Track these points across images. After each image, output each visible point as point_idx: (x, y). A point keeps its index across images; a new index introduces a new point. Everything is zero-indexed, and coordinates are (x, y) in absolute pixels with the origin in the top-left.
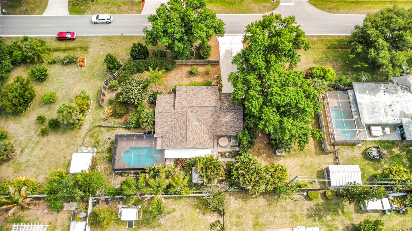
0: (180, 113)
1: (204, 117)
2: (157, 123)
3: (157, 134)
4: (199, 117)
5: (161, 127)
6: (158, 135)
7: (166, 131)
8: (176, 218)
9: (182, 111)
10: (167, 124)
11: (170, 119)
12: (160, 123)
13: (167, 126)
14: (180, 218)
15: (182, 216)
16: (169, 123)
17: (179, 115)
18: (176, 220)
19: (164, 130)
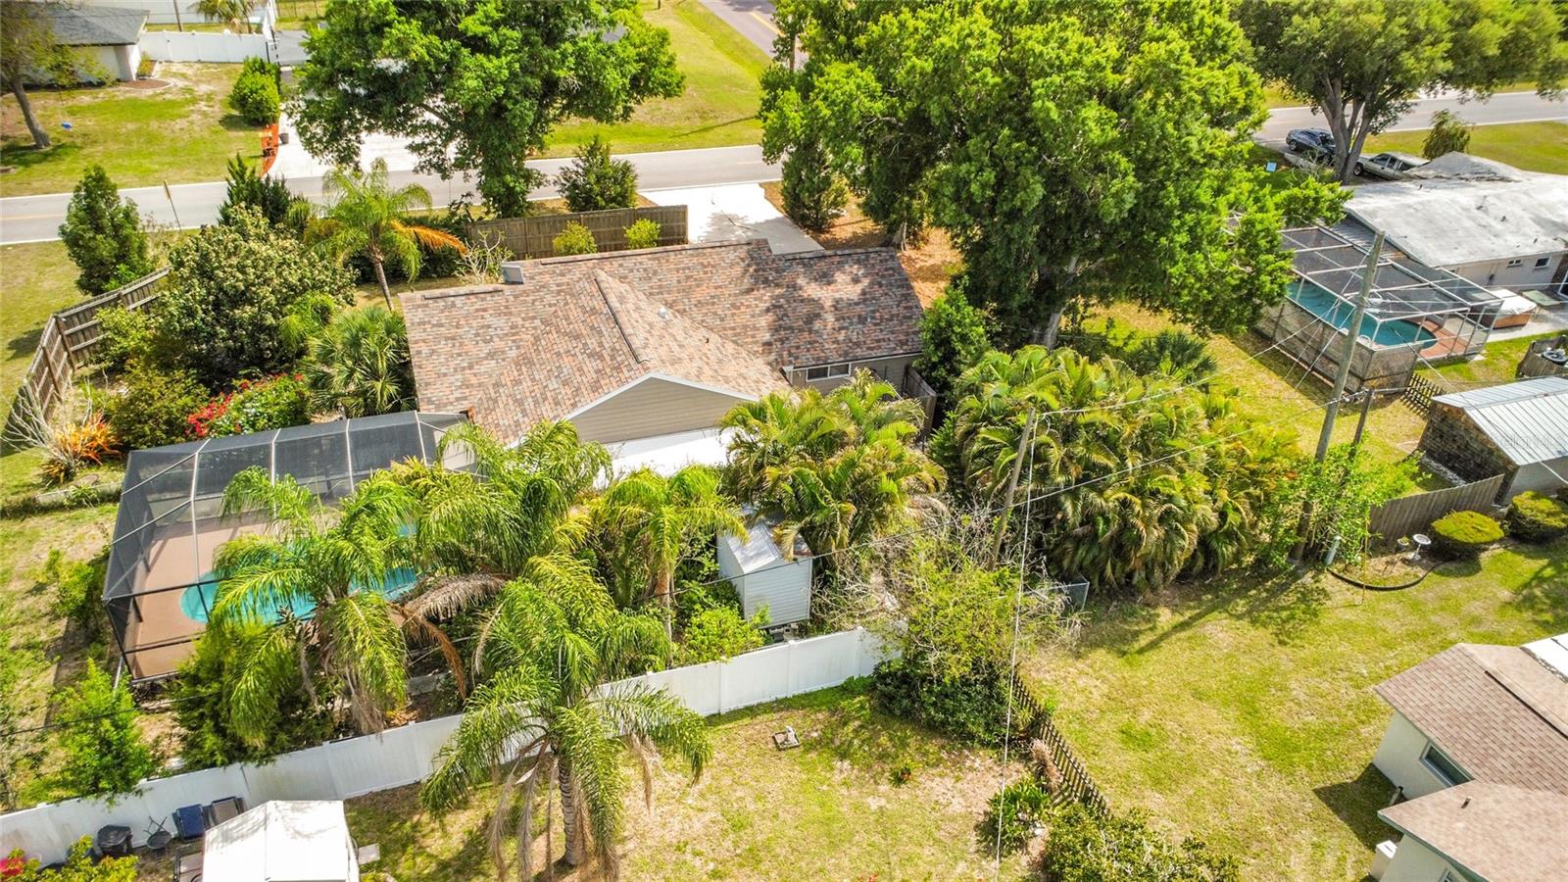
0: (555, 288)
1: (699, 294)
2: (425, 350)
3: (430, 401)
4: (670, 298)
5: (452, 365)
6: (438, 408)
7: (489, 382)
8: (696, 854)
9: (565, 280)
10: (486, 349)
11: (501, 322)
12: (444, 347)
13: (491, 355)
14: (728, 844)
15: (737, 827)
16: (497, 344)
17: (549, 298)
18: (698, 862)
19: (474, 381)
